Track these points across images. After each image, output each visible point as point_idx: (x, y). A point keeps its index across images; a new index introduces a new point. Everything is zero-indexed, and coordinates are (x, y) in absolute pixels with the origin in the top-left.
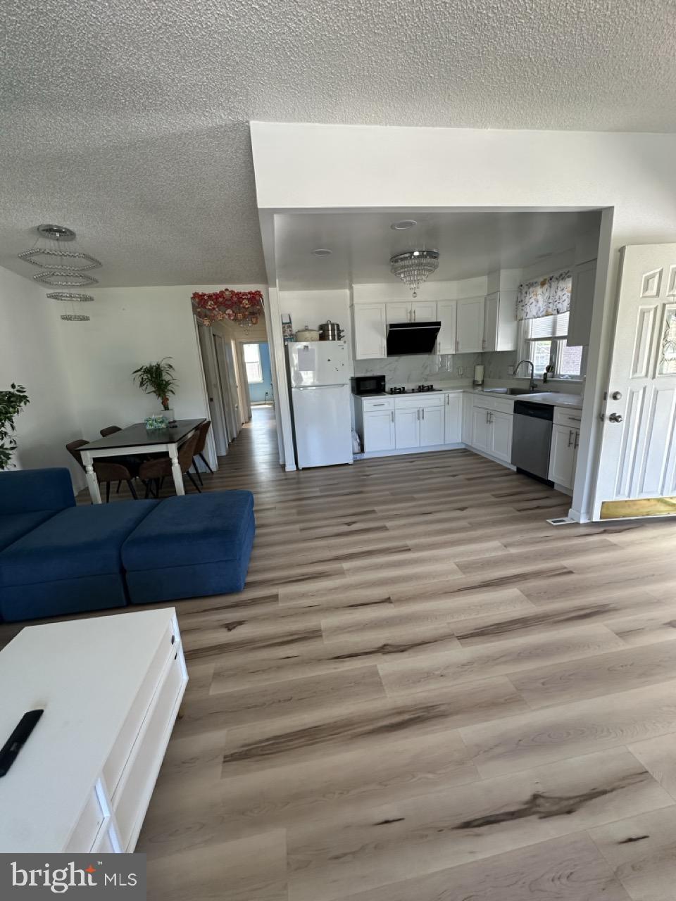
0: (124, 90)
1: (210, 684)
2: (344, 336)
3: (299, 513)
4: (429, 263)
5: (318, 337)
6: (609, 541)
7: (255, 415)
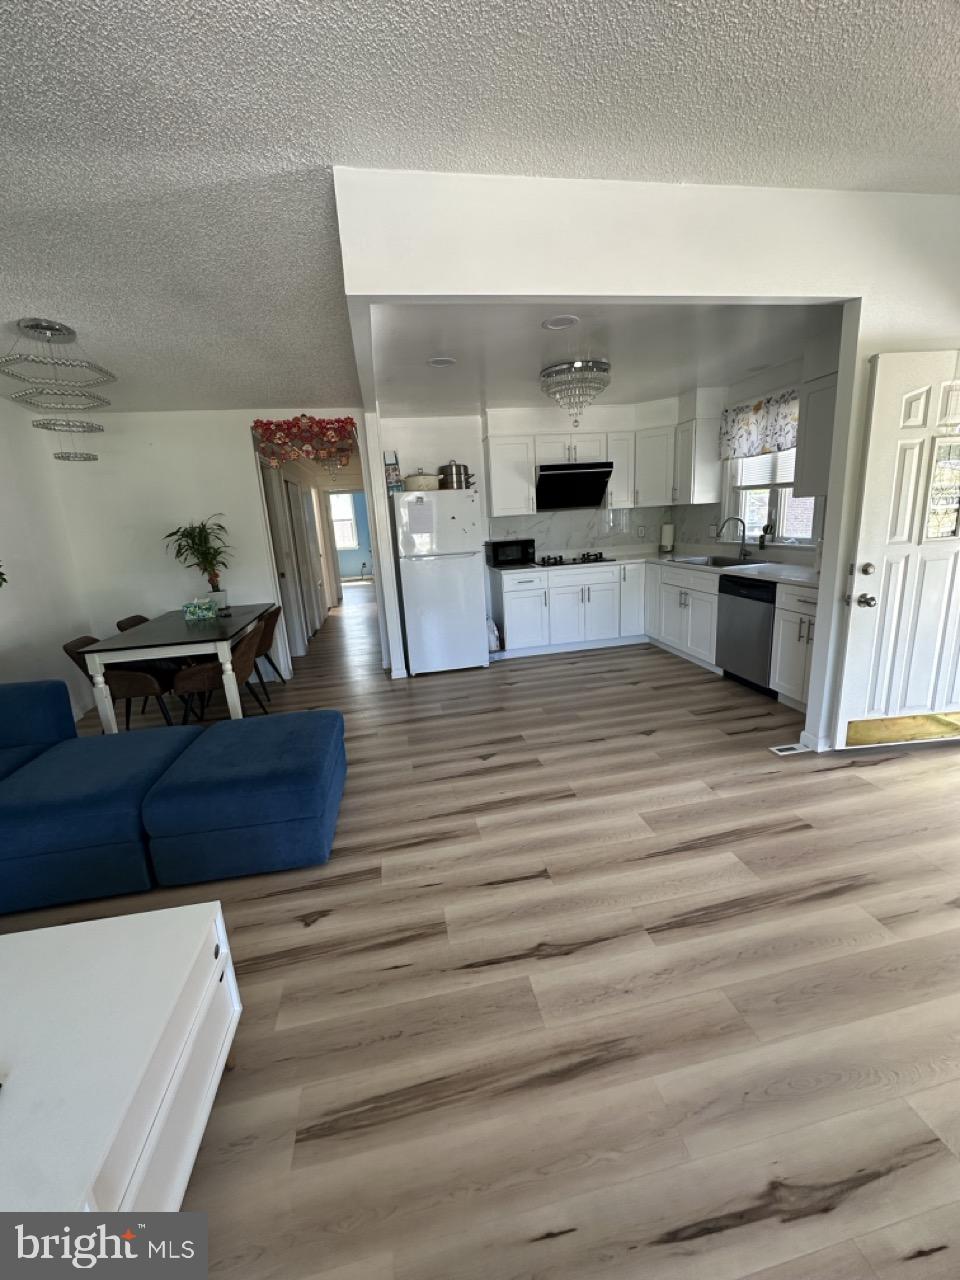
0: (141, 114)
1: (276, 1014)
2: (474, 484)
3: (412, 742)
4: (595, 378)
5: (437, 484)
6: (860, 778)
7: (346, 595)
